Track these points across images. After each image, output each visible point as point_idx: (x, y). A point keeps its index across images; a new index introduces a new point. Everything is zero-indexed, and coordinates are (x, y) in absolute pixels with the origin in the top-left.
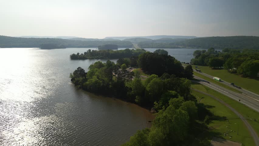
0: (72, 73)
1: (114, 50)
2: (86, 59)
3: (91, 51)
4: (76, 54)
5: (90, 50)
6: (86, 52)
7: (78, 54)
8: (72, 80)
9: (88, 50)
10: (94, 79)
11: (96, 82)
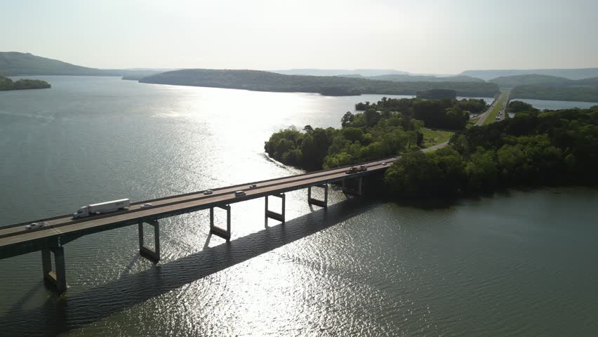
5: (384, 99)
6: (381, 101)
7: (368, 103)
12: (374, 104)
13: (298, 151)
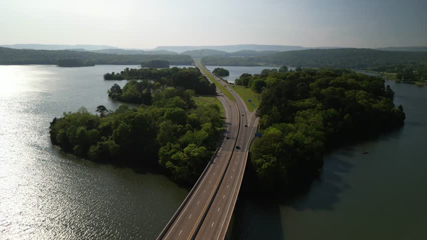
0: (110, 90)
1: (159, 69)
2: (123, 79)
3: (129, 70)
4: (111, 73)
5: (127, 69)
6: (123, 71)
7: (113, 73)
8: (109, 96)
9: (125, 68)
10: (128, 92)
11: (129, 95)
12: (118, 74)
13: (110, 142)
